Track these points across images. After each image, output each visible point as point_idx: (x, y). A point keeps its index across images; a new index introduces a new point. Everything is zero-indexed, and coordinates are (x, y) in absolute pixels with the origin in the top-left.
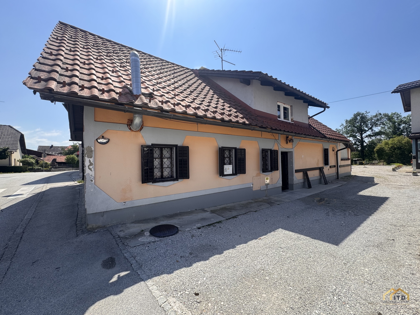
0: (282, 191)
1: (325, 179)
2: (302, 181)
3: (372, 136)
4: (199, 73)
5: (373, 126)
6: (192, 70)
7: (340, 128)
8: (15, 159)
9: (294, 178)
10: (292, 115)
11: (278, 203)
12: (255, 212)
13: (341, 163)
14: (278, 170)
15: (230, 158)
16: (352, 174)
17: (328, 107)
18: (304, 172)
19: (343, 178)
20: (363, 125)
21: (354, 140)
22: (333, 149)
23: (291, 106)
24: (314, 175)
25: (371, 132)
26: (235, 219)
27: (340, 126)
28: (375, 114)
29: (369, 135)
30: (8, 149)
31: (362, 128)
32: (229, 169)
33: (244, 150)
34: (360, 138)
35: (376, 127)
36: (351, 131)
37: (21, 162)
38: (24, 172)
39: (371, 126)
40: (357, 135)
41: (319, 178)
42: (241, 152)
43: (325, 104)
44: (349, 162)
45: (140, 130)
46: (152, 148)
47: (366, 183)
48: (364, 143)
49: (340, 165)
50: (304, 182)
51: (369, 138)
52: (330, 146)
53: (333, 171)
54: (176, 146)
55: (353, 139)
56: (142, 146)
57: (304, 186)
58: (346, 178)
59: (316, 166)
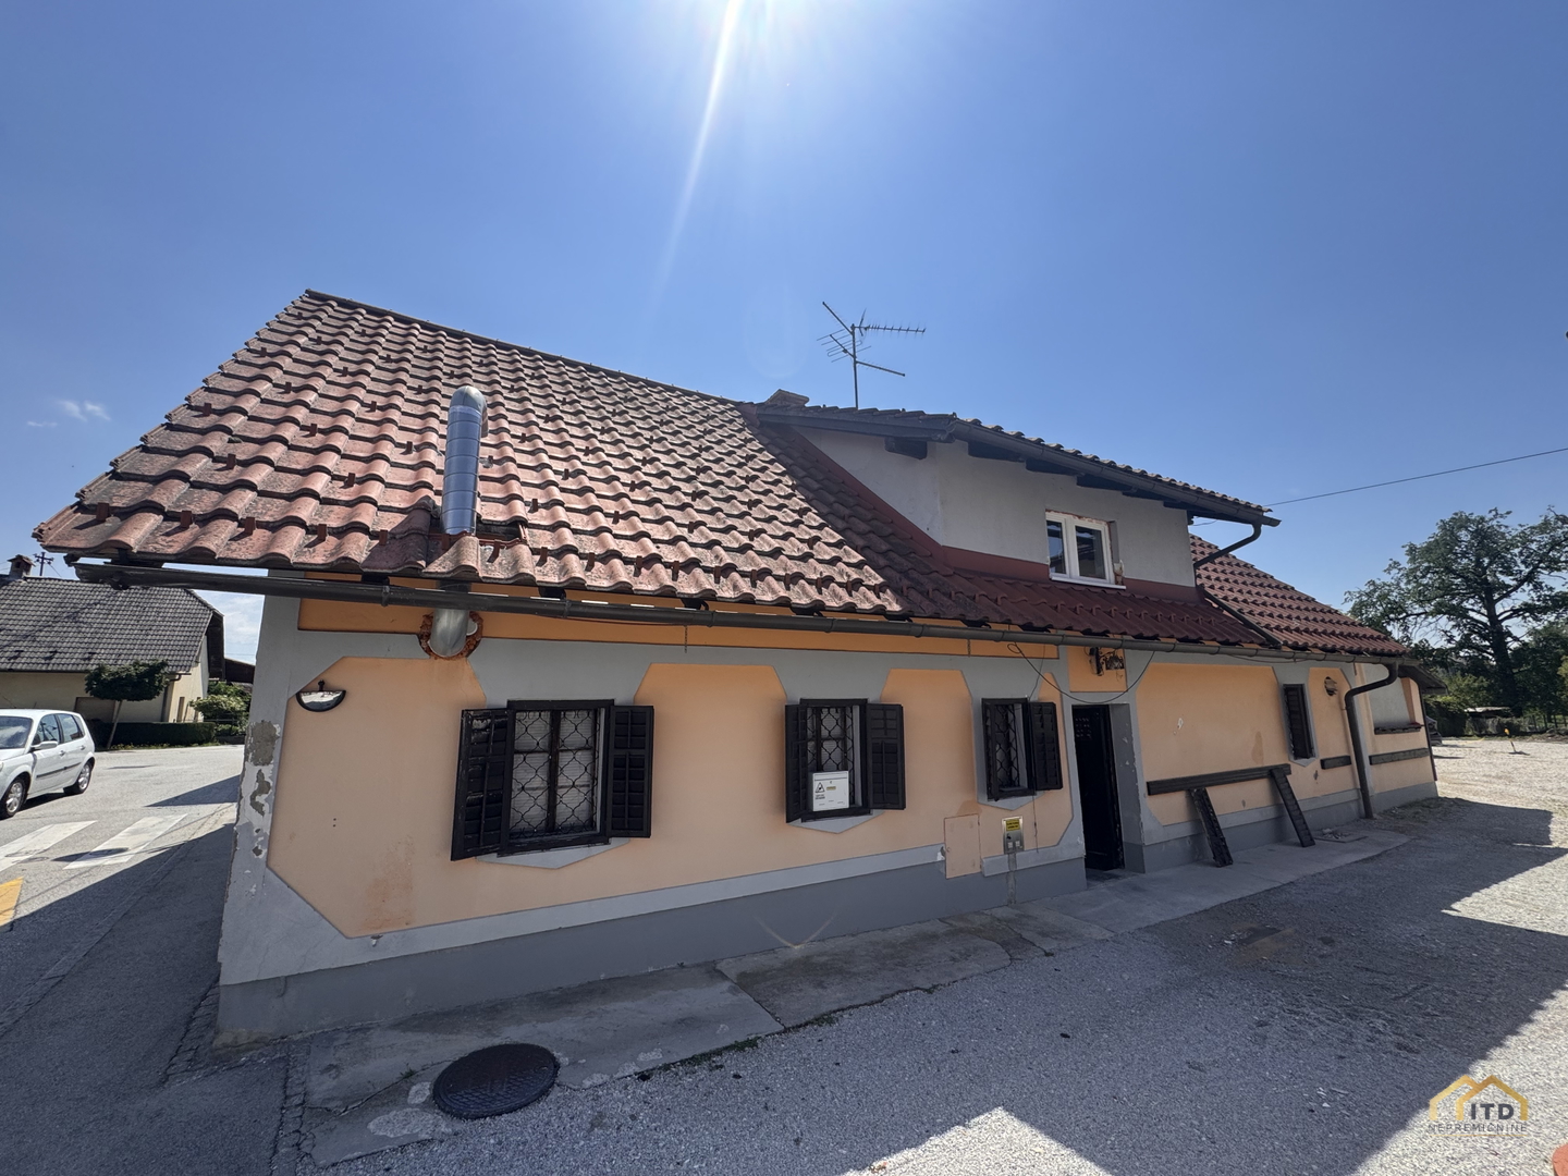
0: (1088, 877)
1: (1297, 822)
2: (1185, 830)
3: (1544, 610)
4: (759, 416)
5: (1536, 567)
6: (738, 405)
7: (1387, 579)
8: (182, 699)
9: (1144, 817)
10: (1115, 559)
11: (1051, 945)
12: (929, 991)
13: (1371, 744)
14: (1059, 785)
15: (843, 739)
16: (1445, 789)
17: (1274, 523)
18: (1189, 791)
19: (1394, 815)
20: (1490, 564)
21: (1459, 626)
22: (1330, 687)
23: (1109, 523)
24: (1244, 803)
25: (1533, 594)
26: (826, 1028)
27: (1388, 571)
28: (1538, 521)
29: (1526, 604)
30: (164, 664)
31: (1489, 578)
32: (832, 789)
33: (898, 710)
34: (1485, 619)
35: (1555, 573)
36: (1438, 588)
37: (201, 707)
38: (201, 743)
39: (1527, 570)
40: (1466, 605)
41: (1271, 813)
42: (885, 719)
43: (1259, 509)
44: (1419, 739)
45: (465, 654)
46: (506, 716)
47: (1507, 842)
48: (1509, 639)
49: (1371, 753)
50: (1196, 837)
51: (1530, 619)
52: (1312, 677)
53: (1341, 781)
54: (609, 704)
55: (1453, 623)
56: (465, 713)
57: (1195, 857)
58: (1412, 811)
59: (1250, 763)
